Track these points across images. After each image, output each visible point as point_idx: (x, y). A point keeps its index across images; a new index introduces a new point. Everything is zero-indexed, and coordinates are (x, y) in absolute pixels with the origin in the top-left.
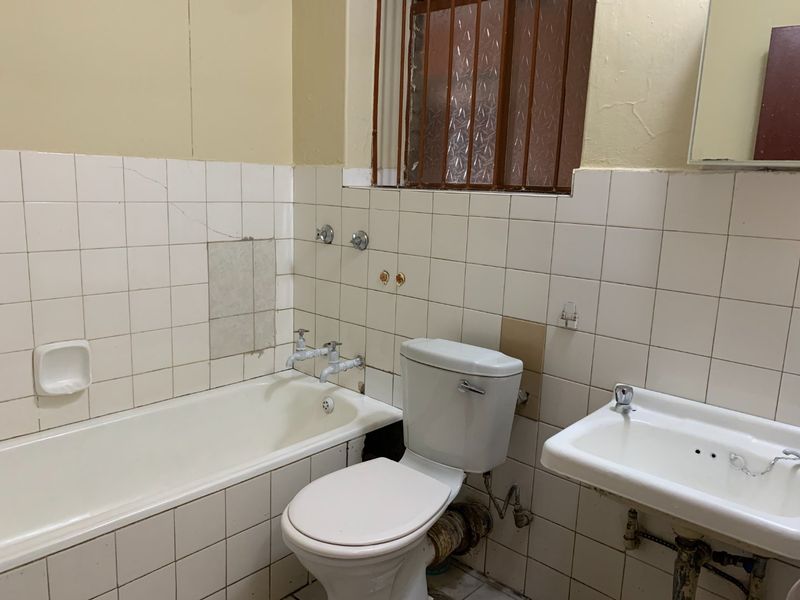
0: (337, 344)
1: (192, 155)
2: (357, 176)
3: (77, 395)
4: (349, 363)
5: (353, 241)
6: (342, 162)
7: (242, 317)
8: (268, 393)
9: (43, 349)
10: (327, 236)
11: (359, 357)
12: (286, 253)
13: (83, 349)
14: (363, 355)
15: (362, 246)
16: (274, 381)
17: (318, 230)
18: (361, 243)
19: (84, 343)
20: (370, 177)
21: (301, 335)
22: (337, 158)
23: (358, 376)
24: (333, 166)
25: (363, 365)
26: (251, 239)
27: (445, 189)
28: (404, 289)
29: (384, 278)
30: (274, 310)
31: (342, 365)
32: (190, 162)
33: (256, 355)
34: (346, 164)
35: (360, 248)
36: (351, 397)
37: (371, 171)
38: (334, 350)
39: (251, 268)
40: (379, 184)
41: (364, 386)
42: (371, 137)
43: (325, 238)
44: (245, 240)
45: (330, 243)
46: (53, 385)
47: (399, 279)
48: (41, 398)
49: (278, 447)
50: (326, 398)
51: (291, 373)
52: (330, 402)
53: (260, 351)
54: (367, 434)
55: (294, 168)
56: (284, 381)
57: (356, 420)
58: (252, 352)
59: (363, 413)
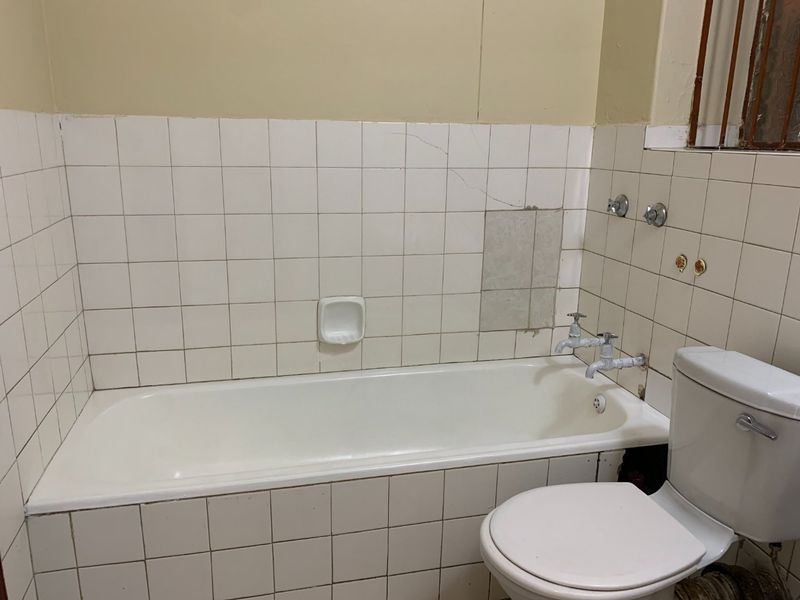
0: (613, 337)
1: (478, 118)
2: (666, 135)
3: (350, 346)
4: (627, 360)
5: (646, 215)
6: (646, 119)
7: (516, 292)
8: (539, 376)
9: (326, 301)
10: (620, 207)
11: (642, 355)
12: (576, 225)
13: (357, 306)
14: (646, 354)
15: (658, 222)
16: (546, 365)
17: (610, 200)
18: (657, 218)
19: (360, 301)
20: (686, 136)
21: (576, 319)
22: (641, 115)
23: (637, 378)
24: (636, 125)
25: (645, 365)
26: (535, 208)
27: (785, 150)
28: (703, 280)
29: (680, 263)
30: (555, 287)
31: (616, 362)
32: (474, 125)
33: (531, 333)
34: (652, 121)
35: (656, 225)
36: (627, 400)
37: (687, 128)
38: (607, 343)
39: (532, 240)
40: (697, 144)
41: (644, 390)
42: (693, 85)
43: (617, 210)
44: (528, 209)
45: (624, 216)
46: (334, 334)
47: (699, 267)
48: (323, 345)
49: (544, 435)
50: (599, 395)
51: (570, 359)
52: (602, 401)
53: (536, 331)
54: (627, 450)
55: (595, 128)
56: (559, 367)
57: (620, 429)
58: (526, 330)
59: (631, 423)
